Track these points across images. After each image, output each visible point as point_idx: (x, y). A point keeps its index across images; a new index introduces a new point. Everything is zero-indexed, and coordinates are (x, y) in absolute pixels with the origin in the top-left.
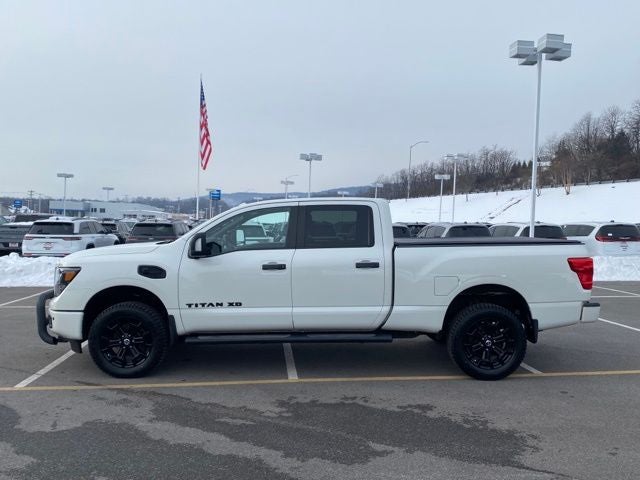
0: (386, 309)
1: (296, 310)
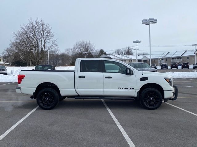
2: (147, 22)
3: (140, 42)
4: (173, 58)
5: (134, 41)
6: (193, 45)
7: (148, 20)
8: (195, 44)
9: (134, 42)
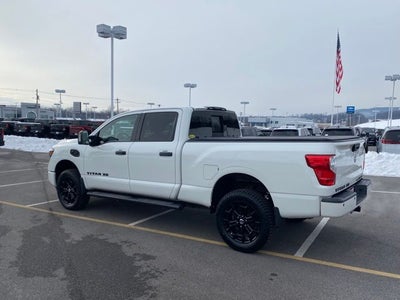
0: (177, 186)
1: (132, 181)
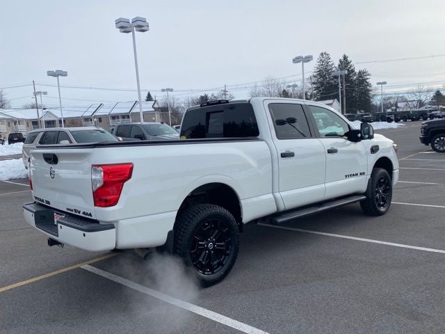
2: (124, 27)
3: (65, 74)
4: (114, 117)
5: (48, 72)
6: (163, 90)
7: (131, 21)
8: (168, 87)
9: (51, 74)
